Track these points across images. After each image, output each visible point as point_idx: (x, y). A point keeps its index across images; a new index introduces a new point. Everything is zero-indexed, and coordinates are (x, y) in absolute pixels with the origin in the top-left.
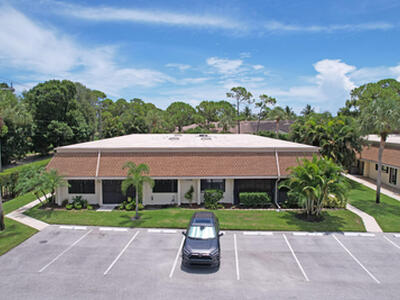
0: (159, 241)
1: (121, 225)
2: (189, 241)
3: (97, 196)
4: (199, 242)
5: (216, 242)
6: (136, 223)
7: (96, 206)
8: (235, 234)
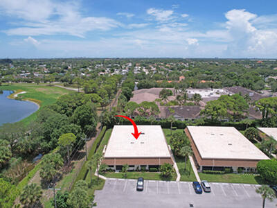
0: (132, 183)
1: (123, 178)
2: (138, 185)
3: (114, 168)
4: (140, 186)
5: (143, 186)
6: (126, 177)
7: (114, 171)
8: (147, 181)
